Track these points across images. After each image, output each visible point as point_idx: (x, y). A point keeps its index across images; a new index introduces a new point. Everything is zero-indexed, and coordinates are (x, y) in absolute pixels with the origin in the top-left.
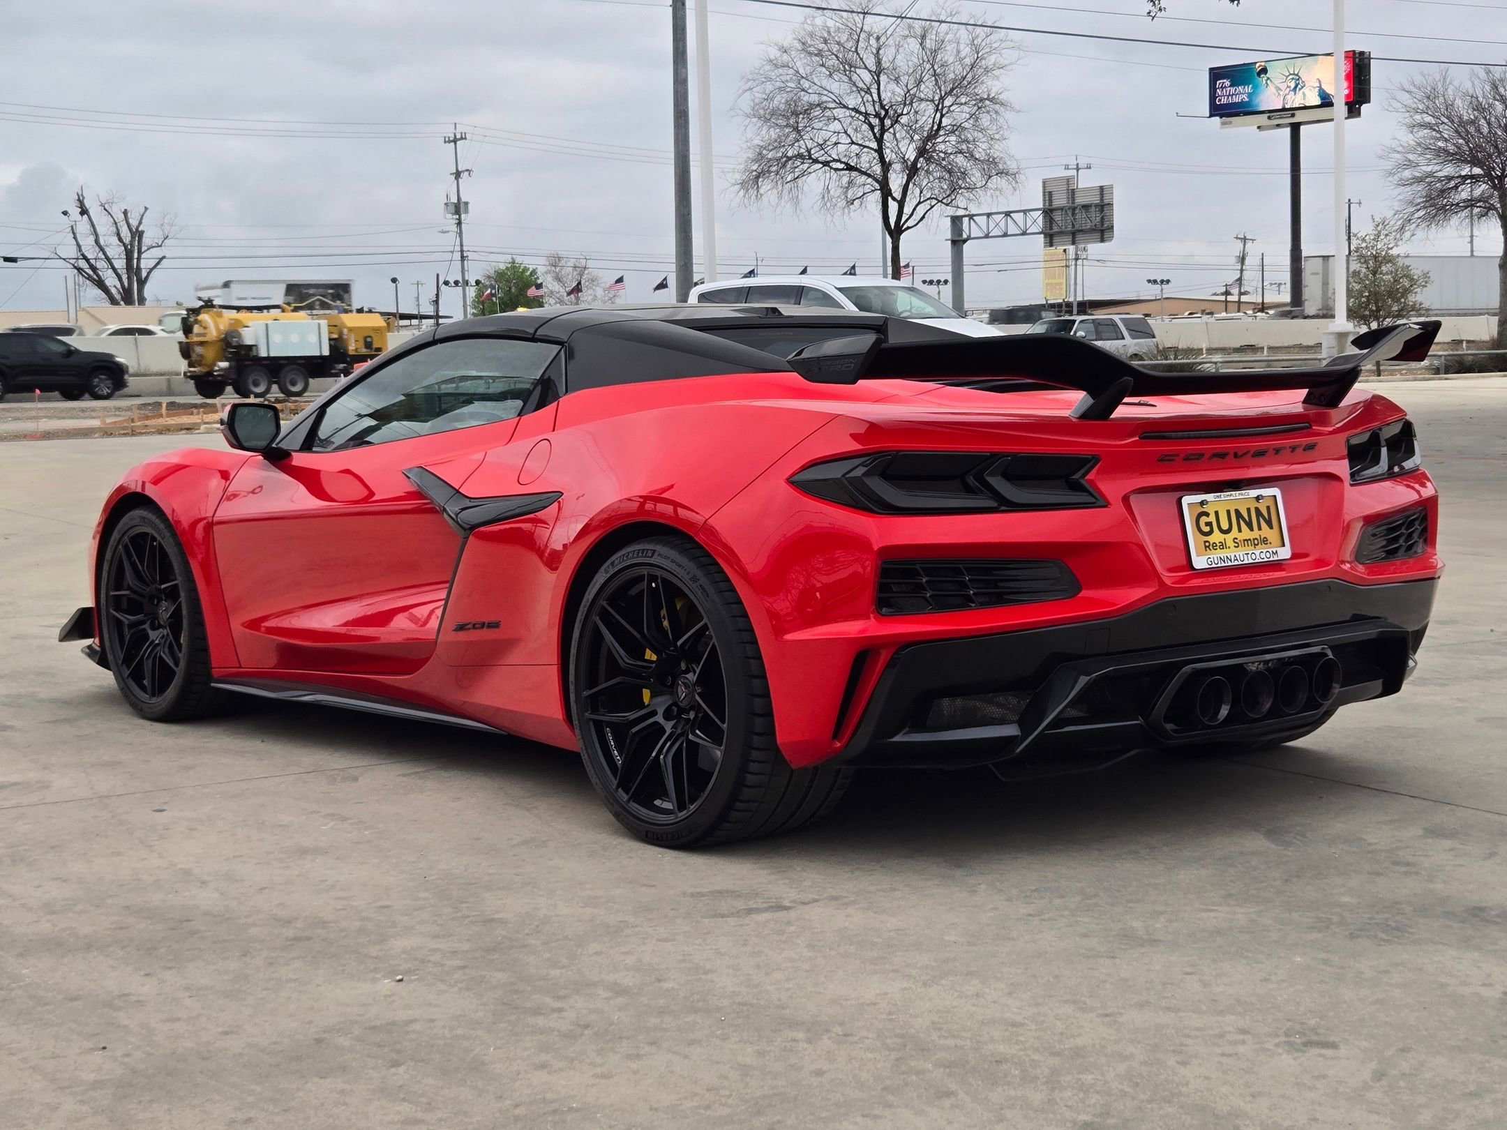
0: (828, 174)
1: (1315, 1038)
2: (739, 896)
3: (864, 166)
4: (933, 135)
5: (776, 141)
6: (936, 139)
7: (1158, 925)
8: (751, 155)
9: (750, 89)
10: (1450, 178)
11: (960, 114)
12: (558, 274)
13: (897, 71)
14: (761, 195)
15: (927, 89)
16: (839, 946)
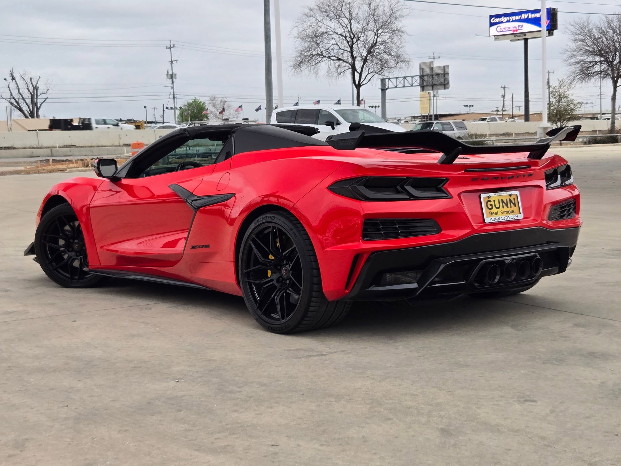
0: (330, 62)
1: (528, 399)
2: (306, 351)
3: (345, 58)
4: (373, 46)
5: (308, 48)
6: (375, 47)
7: (469, 360)
8: (297, 54)
9: (297, 26)
10: (590, 62)
11: (385, 36)
12: (214, 104)
13: (359, 19)
14: (302, 71)
15: (371, 26)
16: (346, 368)
